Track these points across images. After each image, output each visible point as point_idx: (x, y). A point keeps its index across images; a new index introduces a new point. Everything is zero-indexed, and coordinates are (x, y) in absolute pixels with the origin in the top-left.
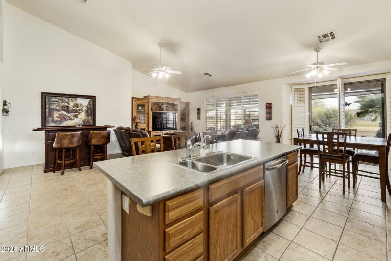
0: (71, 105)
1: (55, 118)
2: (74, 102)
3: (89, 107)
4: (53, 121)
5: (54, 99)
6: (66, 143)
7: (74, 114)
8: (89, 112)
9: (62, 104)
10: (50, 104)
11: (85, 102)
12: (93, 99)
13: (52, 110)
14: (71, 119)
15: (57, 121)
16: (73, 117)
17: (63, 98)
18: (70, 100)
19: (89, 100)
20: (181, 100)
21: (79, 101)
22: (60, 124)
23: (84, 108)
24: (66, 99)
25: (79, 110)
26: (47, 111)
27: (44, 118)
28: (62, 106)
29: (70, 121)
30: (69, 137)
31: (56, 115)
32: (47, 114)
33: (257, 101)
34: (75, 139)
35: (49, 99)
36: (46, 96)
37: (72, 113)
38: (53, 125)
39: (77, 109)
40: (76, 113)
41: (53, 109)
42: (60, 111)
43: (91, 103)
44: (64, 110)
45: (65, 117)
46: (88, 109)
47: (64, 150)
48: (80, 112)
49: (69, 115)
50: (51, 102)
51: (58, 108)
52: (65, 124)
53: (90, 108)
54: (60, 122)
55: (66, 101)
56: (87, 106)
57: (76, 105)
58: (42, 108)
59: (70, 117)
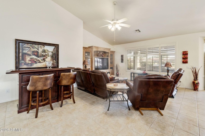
0: (40, 50)
1: (27, 62)
2: (43, 48)
3: (54, 52)
4: (25, 64)
5: (26, 45)
6: (40, 86)
7: (42, 58)
8: (54, 57)
9: (33, 50)
10: (23, 50)
11: (50, 49)
12: (57, 46)
13: (24, 54)
14: (40, 62)
15: (28, 63)
16: (42, 60)
17: (34, 45)
18: (39, 47)
19: (54, 47)
20: (111, 50)
21: (46, 48)
22: (31, 66)
23: (50, 54)
24: (36, 46)
25: (46, 55)
26: (20, 55)
27: (17, 61)
28: (33, 52)
29: (39, 63)
30: (44, 80)
31: (28, 59)
32: (20, 58)
33: (174, 50)
34: (49, 82)
35: (22, 46)
36: (19, 43)
37: (41, 57)
38: (25, 67)
39: (44, 54)
40: (44, 57)
41: (26, 54)
42: (31, 56)
43: (55, 50)
44: (35, 55)
45: (35, 60)
46: (53, 55)
47: (38, 92)
48: (47, 56)
49: (39, 59)
50: (24, 48)
51: (29, 53)
52: (35, 66)
53: (54, 54)
54: (31, 64)
55: (36, 48)
56: (52, 52)
57: (44, 51)
58: (16, 52)
59: (39, 61)
